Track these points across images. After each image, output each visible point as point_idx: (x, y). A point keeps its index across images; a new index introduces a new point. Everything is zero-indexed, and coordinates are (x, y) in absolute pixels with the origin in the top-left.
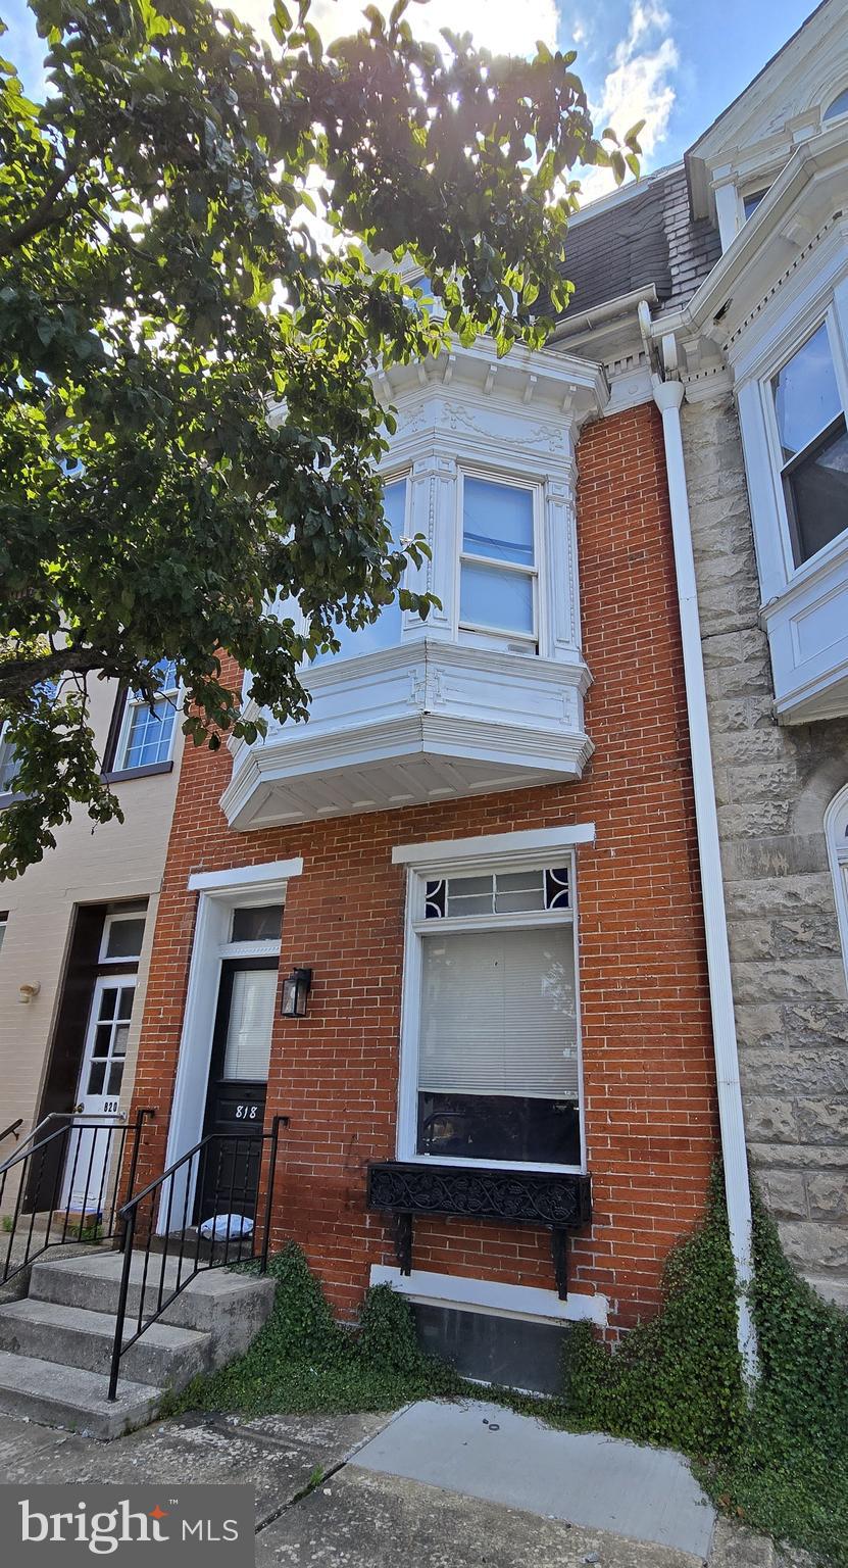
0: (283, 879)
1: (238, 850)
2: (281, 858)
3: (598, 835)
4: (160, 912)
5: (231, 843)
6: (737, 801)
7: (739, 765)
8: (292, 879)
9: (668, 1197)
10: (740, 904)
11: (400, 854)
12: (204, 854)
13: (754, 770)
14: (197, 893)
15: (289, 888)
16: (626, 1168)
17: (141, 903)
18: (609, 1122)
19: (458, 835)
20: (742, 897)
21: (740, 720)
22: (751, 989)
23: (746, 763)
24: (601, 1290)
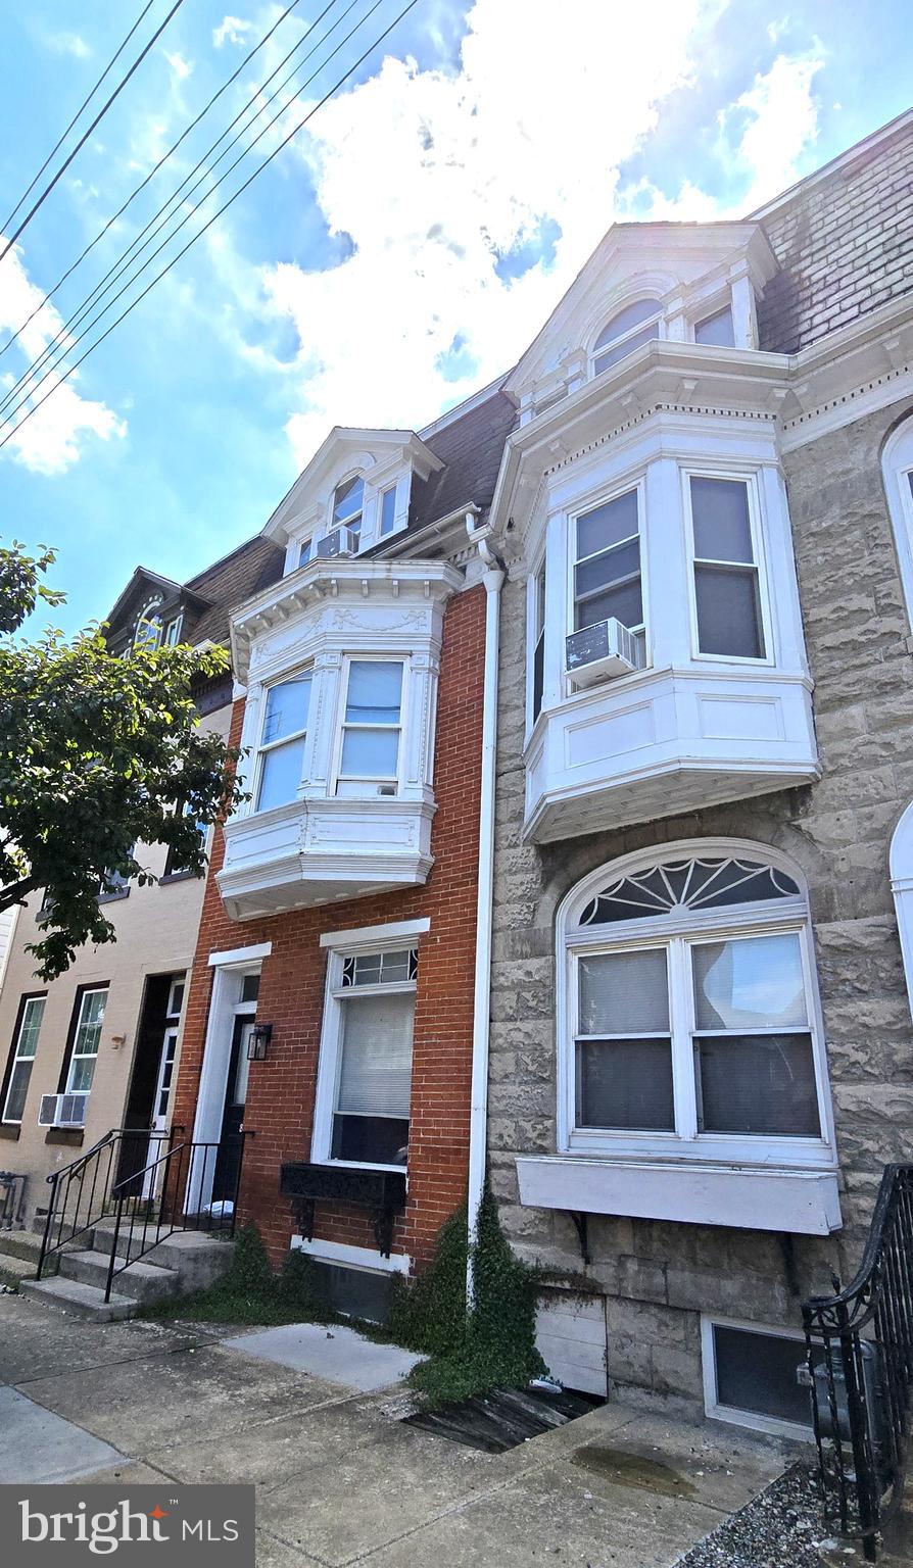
0: (261, 958)
1: (237, 935)
2: (260, 943)
3: (432, 927)
4: (192, 982)
5: (233, 930)
6: (508, 902)
7: (511, 874)
8: (265, 958)
9: (447, 1188)
10: (502, 979)
11: (326, 940)
12: (219, 938)
13: (519, 878)
14: (214, 967)
15: (263, 965)
16: (428, 1168)
17: (182, 974)
18: (422, 1136)
19: (357, 926)
20: (503, 974)
21: (514, 839)
22: (500, 1041)
23: (515, 873)
24: (408, 1252)
